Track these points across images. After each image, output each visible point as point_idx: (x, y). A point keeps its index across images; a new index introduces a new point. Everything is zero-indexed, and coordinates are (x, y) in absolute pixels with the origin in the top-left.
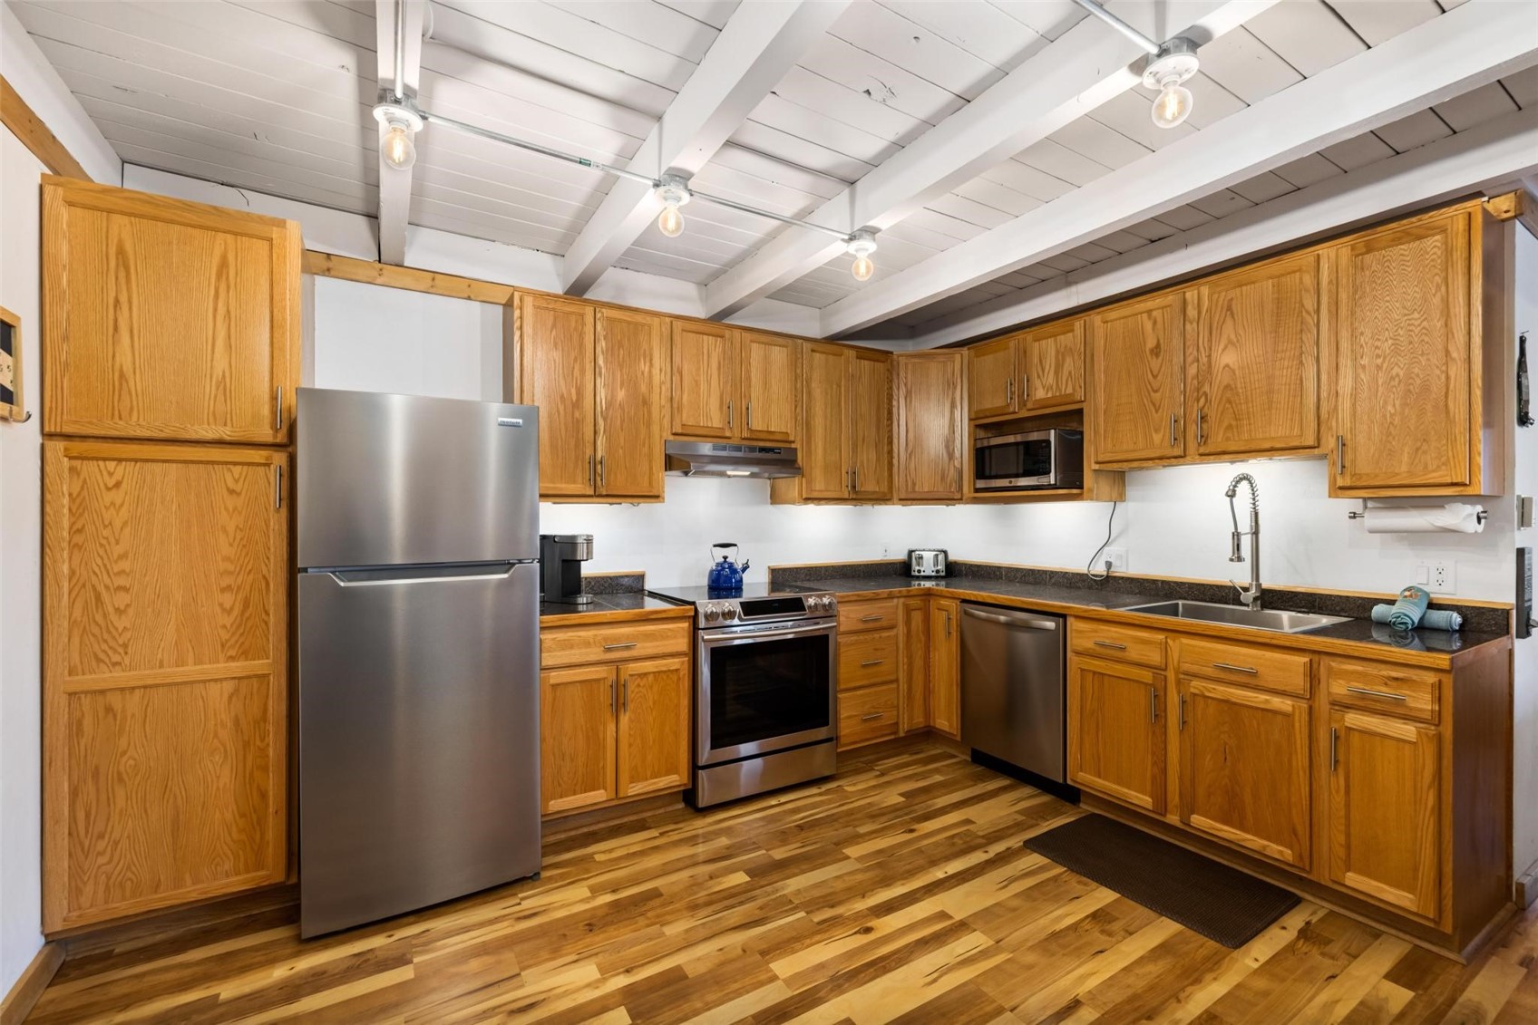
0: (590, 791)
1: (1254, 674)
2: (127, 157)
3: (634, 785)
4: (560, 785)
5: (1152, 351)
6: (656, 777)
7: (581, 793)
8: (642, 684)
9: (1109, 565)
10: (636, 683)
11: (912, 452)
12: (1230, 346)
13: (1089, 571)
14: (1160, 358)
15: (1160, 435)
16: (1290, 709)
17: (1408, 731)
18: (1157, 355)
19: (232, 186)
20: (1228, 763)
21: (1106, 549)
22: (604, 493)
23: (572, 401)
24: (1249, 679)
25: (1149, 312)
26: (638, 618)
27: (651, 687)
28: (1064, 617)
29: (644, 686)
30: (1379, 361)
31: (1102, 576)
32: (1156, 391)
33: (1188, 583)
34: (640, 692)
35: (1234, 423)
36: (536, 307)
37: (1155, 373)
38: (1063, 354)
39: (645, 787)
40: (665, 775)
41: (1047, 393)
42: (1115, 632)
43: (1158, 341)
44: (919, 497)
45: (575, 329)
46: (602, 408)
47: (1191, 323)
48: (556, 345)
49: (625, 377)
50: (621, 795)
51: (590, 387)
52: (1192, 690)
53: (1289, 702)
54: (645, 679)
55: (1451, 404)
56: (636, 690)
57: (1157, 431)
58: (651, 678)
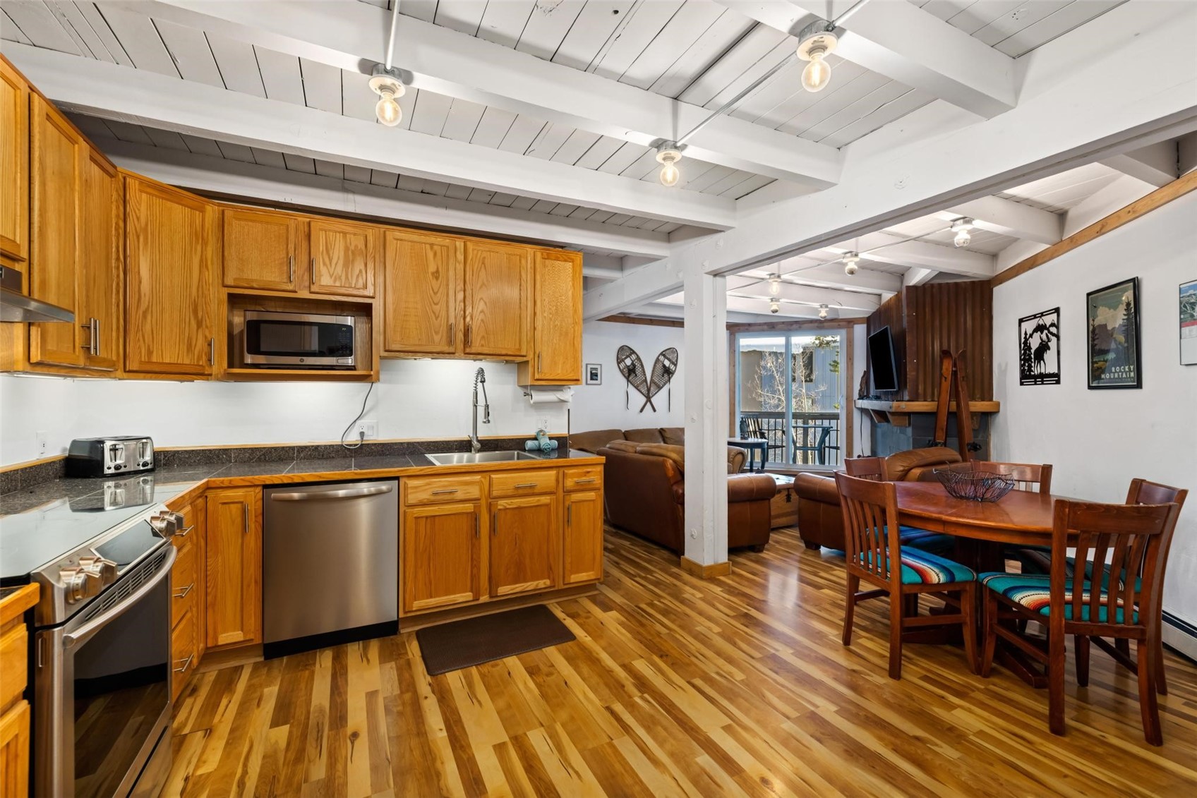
1: (531, 487)
5: (433, 274)
9: (362, 434)
12: (484, 287)
13: (342, 442)
14: (439, 282)
15: (439, 336)
16: (549, 501)
17: (591, 495)
18: (437, 278)
20: (517, 545)
21: (358, 422)
24: (530, 491)
25: (432, 245)
28: (397, 478)
30: (551, 316)
31: (357, 445)
32: (436, 304)
33: (426, 442)
35: (486, 336)
37: (436, 291)
38: (353, 253)
41: (335, 281)
42: (445, 481)
43: (438, 268)
44: (157, 369)
47: (459, 263)
52: (499, 507)
53: (549, 498)
55: (575, 342)
57: (437, 333)
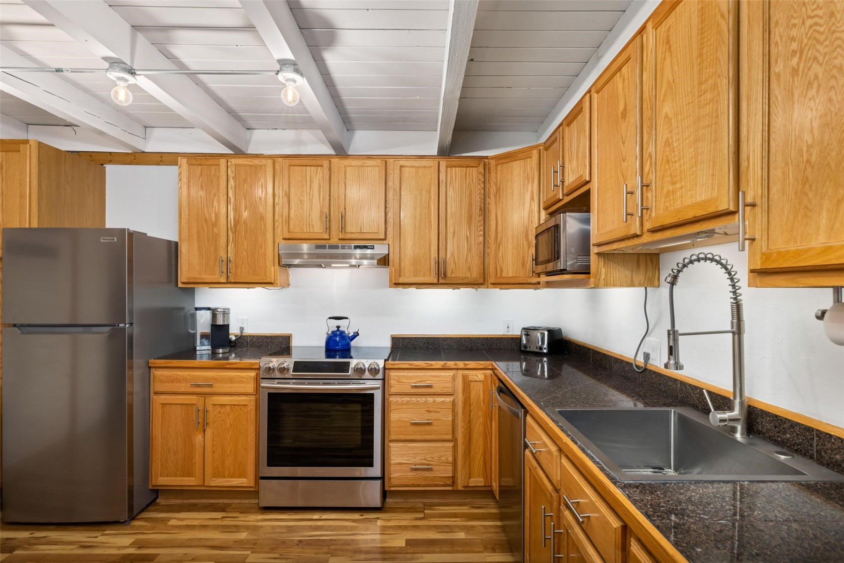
0: (186, 477)
2: (28, 122)
3: (215, 479)
4: (166, 468)
6: (232, 478)
7: (180, 477)
8: (222, 412)
9: (647, 356)
10: (218, 410)
11: (500, 242)
13: (635, 361)
19: (70, 126)
21: (647, 338)
22: (233, 281)
23: (212, 222)
26: (217, 367)
27: (229, 415)
28: (524, 408)
29: (223, 413)
31: (642, 368)
34: (221, 417)
36: (189, 164)
39: (222, 482)
40: (238, 478)
45: (215, 175)
46: (231, 225)
48: (202, 187)
49: (248, 203)
50: (206, 484)
51: (223, 211)
54: (224, 408)
56: (218, 415)
58: (228, 408)
